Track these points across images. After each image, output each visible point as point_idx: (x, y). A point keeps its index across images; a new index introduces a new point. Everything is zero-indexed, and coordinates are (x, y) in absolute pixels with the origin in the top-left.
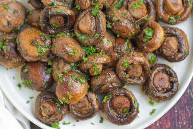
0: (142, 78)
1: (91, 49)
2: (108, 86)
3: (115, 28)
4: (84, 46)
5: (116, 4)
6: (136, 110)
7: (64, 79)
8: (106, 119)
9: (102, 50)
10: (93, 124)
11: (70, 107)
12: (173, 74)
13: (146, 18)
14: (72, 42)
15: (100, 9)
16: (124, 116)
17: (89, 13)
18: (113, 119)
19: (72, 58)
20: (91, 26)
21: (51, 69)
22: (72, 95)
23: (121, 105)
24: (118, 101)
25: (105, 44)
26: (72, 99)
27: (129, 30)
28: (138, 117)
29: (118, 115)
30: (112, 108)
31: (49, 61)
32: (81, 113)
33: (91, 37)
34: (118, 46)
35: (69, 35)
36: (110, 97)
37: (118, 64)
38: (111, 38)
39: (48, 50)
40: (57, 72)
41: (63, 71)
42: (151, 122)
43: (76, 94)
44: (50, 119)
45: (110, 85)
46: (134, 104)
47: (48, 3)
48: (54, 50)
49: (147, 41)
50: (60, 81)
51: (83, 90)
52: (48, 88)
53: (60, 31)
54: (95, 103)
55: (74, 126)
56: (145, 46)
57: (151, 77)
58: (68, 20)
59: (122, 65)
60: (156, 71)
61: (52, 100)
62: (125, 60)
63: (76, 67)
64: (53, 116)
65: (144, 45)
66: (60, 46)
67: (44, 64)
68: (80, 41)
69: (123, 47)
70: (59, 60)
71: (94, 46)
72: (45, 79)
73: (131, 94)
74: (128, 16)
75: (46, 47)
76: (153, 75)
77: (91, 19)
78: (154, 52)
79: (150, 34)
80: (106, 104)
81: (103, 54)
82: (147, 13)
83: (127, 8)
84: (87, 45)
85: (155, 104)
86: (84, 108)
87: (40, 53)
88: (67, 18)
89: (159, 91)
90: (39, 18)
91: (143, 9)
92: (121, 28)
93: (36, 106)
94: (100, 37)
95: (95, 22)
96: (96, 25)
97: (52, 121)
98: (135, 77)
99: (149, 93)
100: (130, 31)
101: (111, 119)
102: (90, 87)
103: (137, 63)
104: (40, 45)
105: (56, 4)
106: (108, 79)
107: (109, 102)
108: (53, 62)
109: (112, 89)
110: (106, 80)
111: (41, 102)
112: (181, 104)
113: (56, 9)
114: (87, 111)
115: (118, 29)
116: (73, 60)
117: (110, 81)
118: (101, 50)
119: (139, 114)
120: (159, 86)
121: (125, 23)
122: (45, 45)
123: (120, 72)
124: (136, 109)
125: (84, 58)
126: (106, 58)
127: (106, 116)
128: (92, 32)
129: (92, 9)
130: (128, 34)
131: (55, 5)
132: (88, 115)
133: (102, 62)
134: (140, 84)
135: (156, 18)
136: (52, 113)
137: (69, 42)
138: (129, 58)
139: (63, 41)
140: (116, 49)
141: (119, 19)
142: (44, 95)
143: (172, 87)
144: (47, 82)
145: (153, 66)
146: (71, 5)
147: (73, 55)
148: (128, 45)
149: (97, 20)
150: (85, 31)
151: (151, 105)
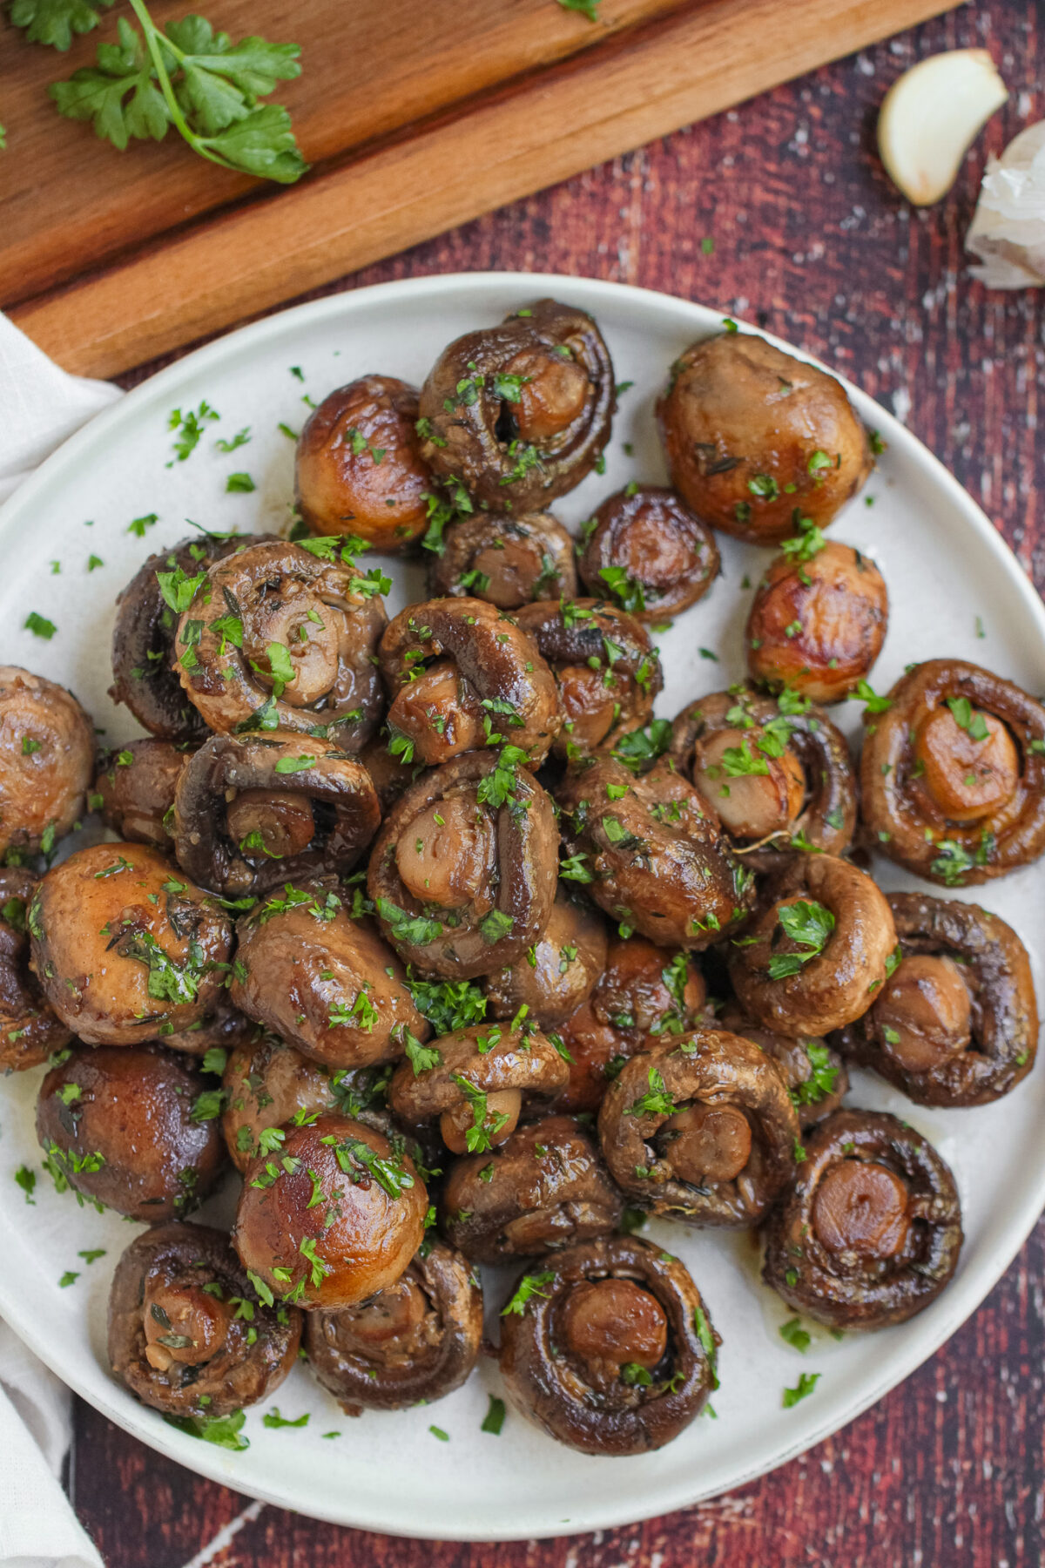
0: (747, 1187)
1: (462, 998)
2: (548, 1217)
3: (611, 884)
4: (419, 978)
5: (630, 738)
6: (703, 1372)
7: (291, 1164)
8: (522, 1412)
9: (524, 1011)
10: (440, 1434)
11: (317, 1328)
12: (934, 1176)
13: (799, 836)
14: (353, 952)
15: (526, 766)
16: (627, 1400)
17: (462, 788)
18: (558, 1416)
19: (347, 1042)
20: (470, 864)
21: (219, 1095)
22: (329, 1261)
23: (616, 1337)
24: (595, 1311)
25: (545, 975)
26: (326, 1281)
27: (689, 900)
28: (713, 1415)
29: (590, 1393)
30: (560, 1353)
31: (213, 1046)
32: (376, 1363)
33: (462, 926)
34: (623, 987)
35: (336, 909)
36: (551, 1283)
37: (612, 1098)
38: (583, 940)
39: (210, 988)
40: (252, 1120)
41: (288, 1113)
42: (784, 1449)
43: (354, 1255)
44: (194, 1386)
45: (555, 1213)
46: (691, 1337)
47: (231, 713)
48: (243, 991)
49: (792, 977)
50: (265, 1173)
51: (393, 1233)
52: (195, 1209)
53: (288, 876)
54: (460, 1311)
55: (329, 1441)
56: (774, 1001)
57: (800, 1186)
58: (338, 821)
59: (636, 1103)
60: (833, 1152)
61: (214, 1280)
62: (651, 1078)
63: (369, 1096)
64: (213, 1373)
65: (770, 995)
66: (277, 971)
67: (181, 1066)
68: (399, 948)
69: (648, 997)
70: (269, 1050)
71: (479, 983)
72: (177, 1154)
73: (677, 1274)
74: (693, 817)
75: (197, 970)
76: (815, 1173)
77: (472, 826)
78: (831, 1040)
79: (813, 934)
80: (524, 1327)
81: (526, 1032)
82: (806, 807)
83: (689, 770)
84: (438, 974)
85: (814, 1340)
86: (396, 1339)
87: (157, 998)
88: (330, 807)
89: (842, 1272)
90: (170, 795)
91: (781, 784)
92: (643, 889)
93: (117, 1308)
94: (514, 933)
95: (493, 843)
96: (497, 862)
97: (205, 1400)
98: (704, 1177)
99: (783, 1280)
100: (693, 910)
101: (552, 1415)
102: (437, 1220)
103: (725, 1098)
104: (165, 954)
105: (273, 724)
106: (548, 1178)
107: (546, 1317)
108: (235, 1057)
109: (569, 1237)
110: (534, 1185)
111: (147, 1284)
112: (972, 1353)
113: (271, 751)
114: (413, 1356)
115: (625, 890)
116: (349, 1055)
117: (560, 1191)
118: (516, 1006)
119: (714, 1398)
120: (847, 1239)
121: (666, 857)
122: (195, 956)
123: (618, 1143)
124: (698, 1367)
125: (414, 1045)
126: (545, 1055)
127: (519, 1395)
128: (470, 901)
129: (484, 767)
130: (681, 927)
131: (268, 730)
132: (418, 1381)
133: (515, 1082)
134: (736, 1222)
135: (855, 839)
136: (204, 1356)
137: (337, 947)
138: (677, 1067)
139: (301, 941)
140: (607, 1009)
141: (633, 831)
142: (166, 1243)
143: (923, 1254)
144: (188, 1169)
145: (820, 1119)
146: (363, 734)
147: (351, 1029)
148: (677, 985)
149: (505, 836)
150: (434, 890)
151: (792, 1348)
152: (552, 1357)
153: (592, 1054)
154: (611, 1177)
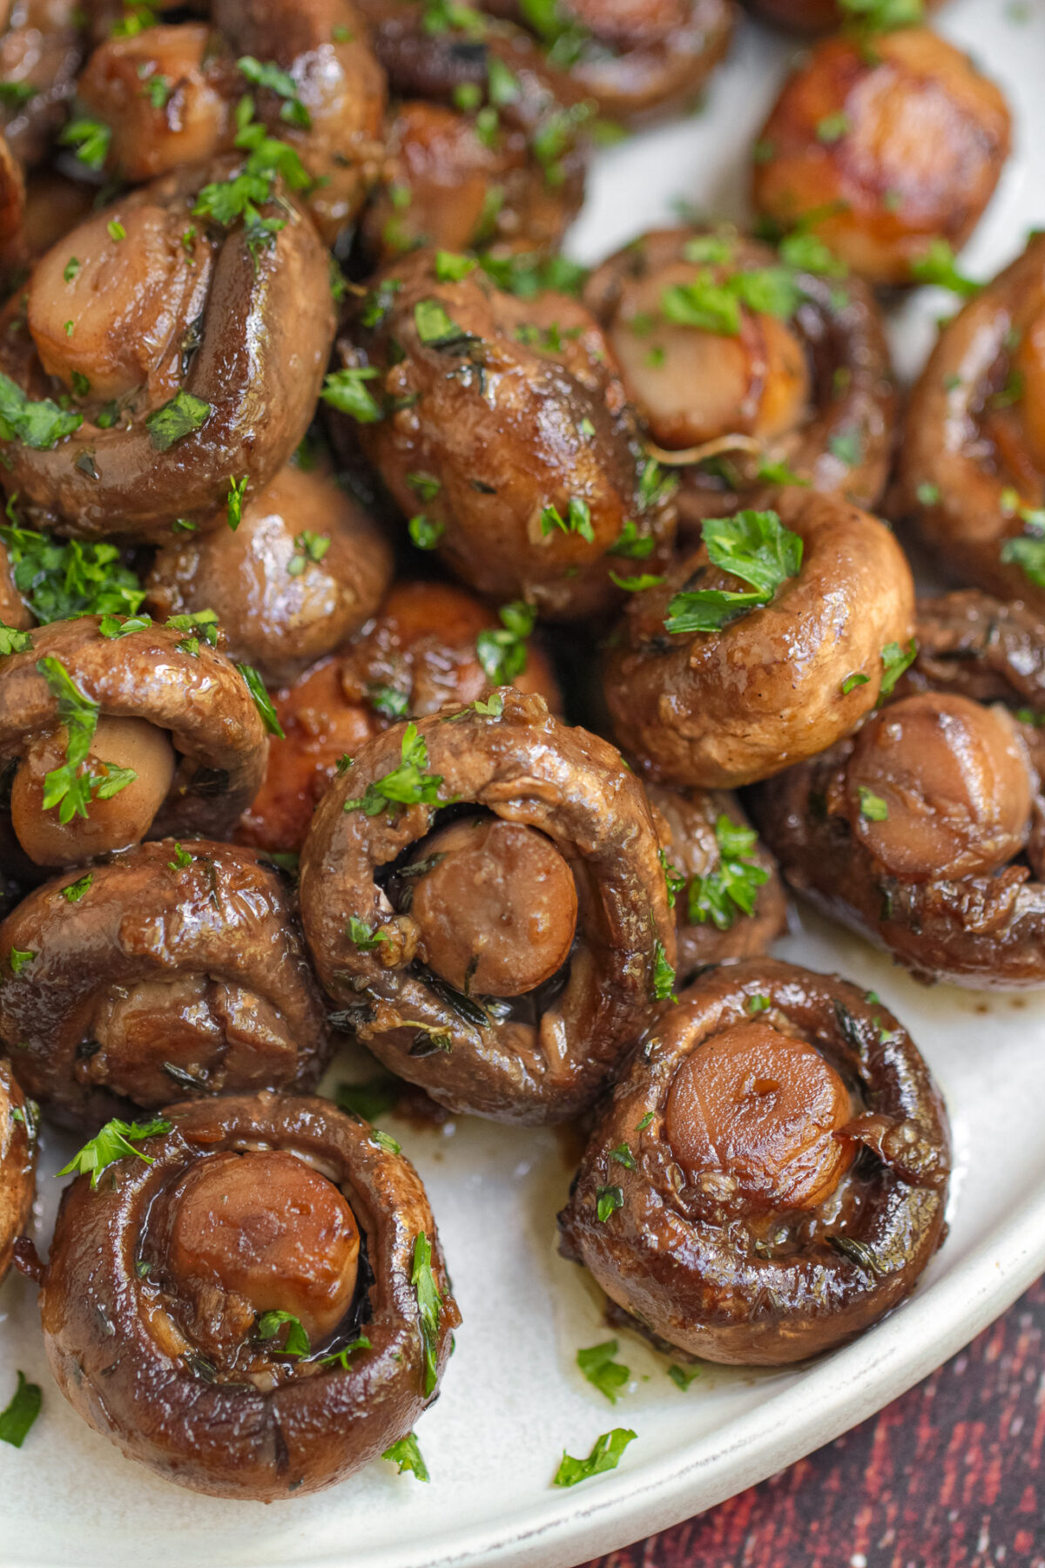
0: (557, 1033)
2: (177, 1006)
3: (410, 420)
4: (27, 523)
6: (407, 1347)
9: (206, 615)
12: (907, 1088)
13: (778, 461)
16: (257, 1378)
17: (173, 208)
18: (121, 1380)
20: (153, 307)
23: (257, 1245)
24: (229, 1191)
25: (259, 571)
27: (543, 466)
29: (190, 1353)
30: (152, 1276)
33: (118, 425)
36: (161, 1138)
45: (193, 1000)
46: (401, 1293)
49: (704, 636)
56: (667, 687)
57: (653, 1046)
59: (370, 790)
60: (727, 1006)
62: (407, 749)
65: (661, 677)
68: (2, 458)
69: (443, 672)
73: (398, 1172)
74: (583, 354)
76: (690, 1031)
77: (172, 251)
78: (755, 802)
79: (759, 571)
80: (95, 1210)
81: (198, 636)
84: (63, 520)
85: (633, 1381)
89: (701, 1214)
91: (756, 355)
94: (207, 435)
95: (203, 281)
96: (204, 315)
99: (591, 1217)
100: (550, 487)
101: (109, 1372)
103: (536, 812)
106: (183, 907)
107: (140, 1201)
109: (213, 1065)
110: (156, 915)
115: (432, 432)
119: (426, 1427)
120: (721, 1151)
121: (516, 379)
123: (326, 865)
124: (401, 1337)
126: (223, 676)
128: (143, 376)
129: (219, 174)
134: (525, 1097)
138: (459, 736)
140: (362, 674)
141: (467, 328)
143: (865, 1222)
148: (502, 667)
149: (227, 270)
150: (78, 345)
152: (137, 1282)
153: (324, 753)
154: (307, 953)
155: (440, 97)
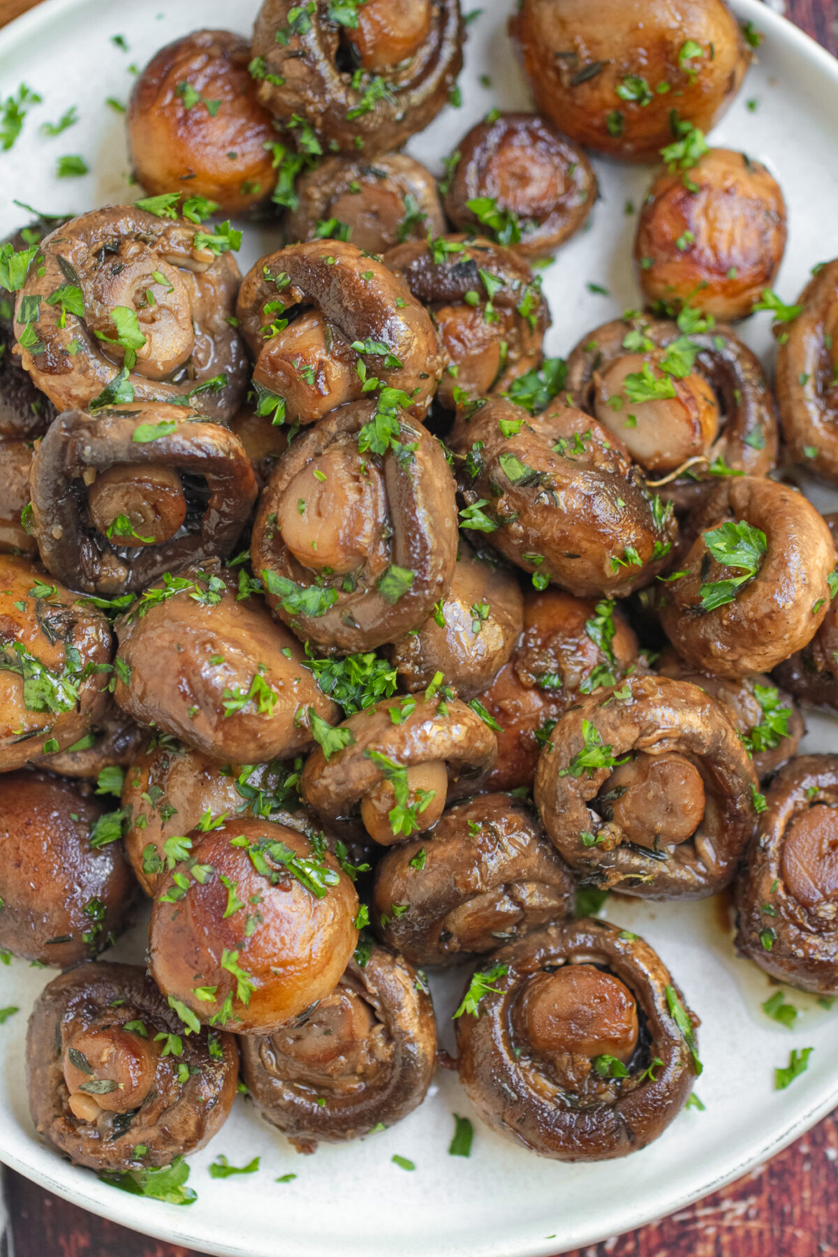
0: (706, 847)
1: (369, 672)
2: (492, 903)
3: (518, 528)
4: (319, 656)
5: (522, 382)
6: (682, 1055)
7: (201, 872)
8: (490, 1125)
9: (438, 678)
10: (404, 1163)
11: (254, 1058)
13: (718, 462)
14: (244, 634)
15: (413, 412)
16: (603, 1097)
17: (342, 442)
18: (529, 1123)
19: (247, 731)
20: (358, 519)
21: (118, 816)
22: (256, 973)
23: (582, 1027)
24: (556, 1001)
25: (457, 637)
26: (255, 996)
27: (604, 535)
28: (701, 1106)
29: (561, 1093)
30: (523, 1054)
31: (107, 765)
32: (322, 1089)
33: (359, 590)
34: (544, 646)
35: (220, 592)
36: (504, 977)
37: (546, 761)
38: (495, 597)
39: (94, 694)
40: (156, 837)
41: (192, 824)
42: (782, 1131)
43: (283, 964)
44: (127, 1136)
45: (500, 898)
46: (665, 1018)
47: (81, 391)
48: (127, 691)
49: (727, 606)
50: (175, 886)
51: (324, 935)
52: (108, 946)
53: (165, 567)
54: (409, 1019)
55: (283, 1186)
56: (712, 637)
57: (763, 840)
58: (211, 495)
59: (572, 762)
60: (795, 799)
61: (136, 1018)
62: (585, 732)
63: (281, 796)
64: (145, 1119)
65: (706, 630)
66: (162, 662)
67: (76, 792)
68: (293, 623)
69: (573, 653)
70: (166, 758)
71: (385, 653)
72: (80, 885)
73: (641, 952)
74: (599, 448)
75: (77, 675)
76: (779, 824)
77: (356, 479)
78: (777, 676)
79: (745, 557)
80: (481, 1029)
81: (443, 698)
82: (722, 431)
83: (590, 404)
84: (340, 649)
85: (801, 1014)
86: (342, 1058)
87: (36, 710)
88: (201, 481)
89: (822, 927)
90: (26, 494)
91: (690, 406)
92: (551, 529)
93: (35, 1063)
94: (417, 588)
95: (381, 493)
96: (389, 513)
97: (141, 1150)
98: (657, 837)
99: (758, 945)
100: (610, 546)
101: (521, 1121)
102: (370, 918)
103: (669, 745)
104: (38, 661)
105: (129, 399)
106: (486, 857)
107: (503, 1015)
108: (132, 774)
109: (518, 925)
110: (471, 866)
111: (63, 1030)
113: (128, 422)
114: (363, 1076)
115: (533, 532)
116: (252, 746)
117: (502, 871)
118: (429, 676)
119: (699, 1086)
120: (823, 891)
121: (574, 490)
122: (72, 660)
123: (558, 809)
124: (676, 1050)
125: (322, 728)
126: (466, 720)
127: (484, 1105)
128: (365, 561)
129: (363, 415)
130: (600, 567)
131: (123, 404)
132: (373, 1102)
133: (436, 752)
134: (699, 888)
135: (780, 462)
136: (133, 1101)
137: (225, 630)
138: (613, 716)
139: (184, 627)
140: (529, 671)
141: (535, 467)
142: (80, 985)
144: (94, 900)
145: (777, 768)
146: (230, 403)
147: (249, 716)
148: (604, 637)
149: (394, 483)
150: (322, 553)
151: (778, 1025)
152: (513, 1058)
153: (521, 722)
154: (556, 851)
155: (456, 300)
